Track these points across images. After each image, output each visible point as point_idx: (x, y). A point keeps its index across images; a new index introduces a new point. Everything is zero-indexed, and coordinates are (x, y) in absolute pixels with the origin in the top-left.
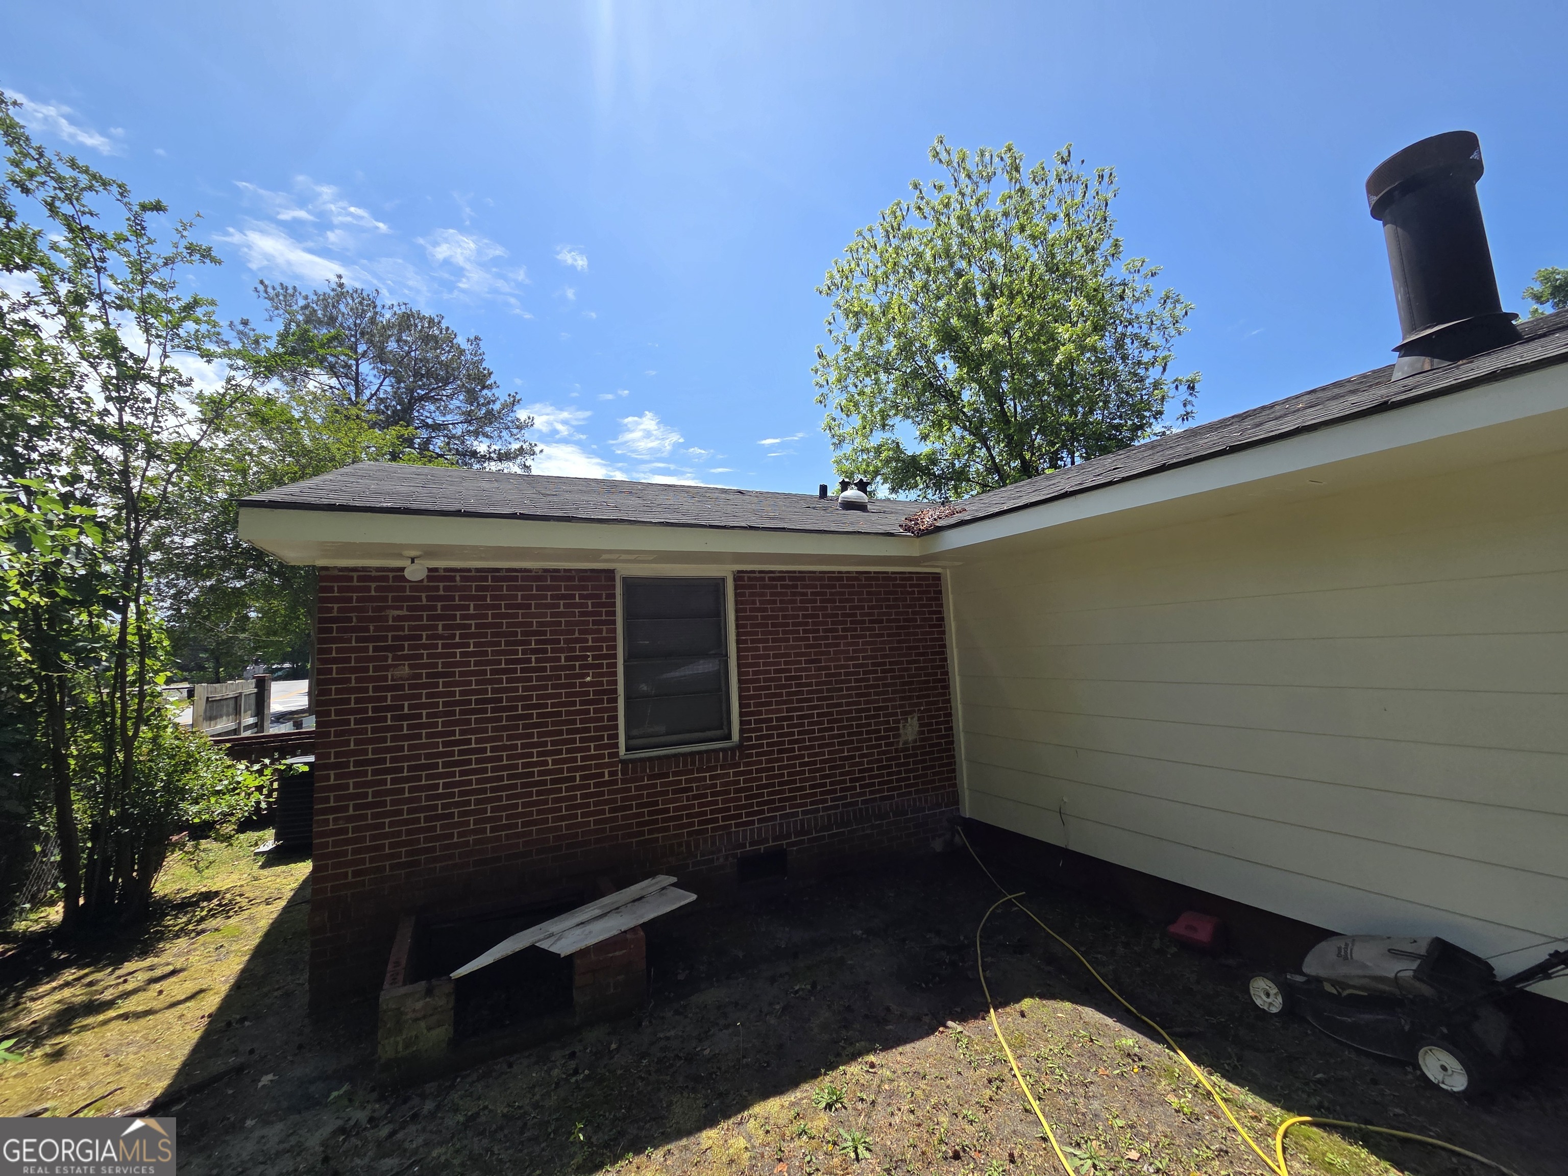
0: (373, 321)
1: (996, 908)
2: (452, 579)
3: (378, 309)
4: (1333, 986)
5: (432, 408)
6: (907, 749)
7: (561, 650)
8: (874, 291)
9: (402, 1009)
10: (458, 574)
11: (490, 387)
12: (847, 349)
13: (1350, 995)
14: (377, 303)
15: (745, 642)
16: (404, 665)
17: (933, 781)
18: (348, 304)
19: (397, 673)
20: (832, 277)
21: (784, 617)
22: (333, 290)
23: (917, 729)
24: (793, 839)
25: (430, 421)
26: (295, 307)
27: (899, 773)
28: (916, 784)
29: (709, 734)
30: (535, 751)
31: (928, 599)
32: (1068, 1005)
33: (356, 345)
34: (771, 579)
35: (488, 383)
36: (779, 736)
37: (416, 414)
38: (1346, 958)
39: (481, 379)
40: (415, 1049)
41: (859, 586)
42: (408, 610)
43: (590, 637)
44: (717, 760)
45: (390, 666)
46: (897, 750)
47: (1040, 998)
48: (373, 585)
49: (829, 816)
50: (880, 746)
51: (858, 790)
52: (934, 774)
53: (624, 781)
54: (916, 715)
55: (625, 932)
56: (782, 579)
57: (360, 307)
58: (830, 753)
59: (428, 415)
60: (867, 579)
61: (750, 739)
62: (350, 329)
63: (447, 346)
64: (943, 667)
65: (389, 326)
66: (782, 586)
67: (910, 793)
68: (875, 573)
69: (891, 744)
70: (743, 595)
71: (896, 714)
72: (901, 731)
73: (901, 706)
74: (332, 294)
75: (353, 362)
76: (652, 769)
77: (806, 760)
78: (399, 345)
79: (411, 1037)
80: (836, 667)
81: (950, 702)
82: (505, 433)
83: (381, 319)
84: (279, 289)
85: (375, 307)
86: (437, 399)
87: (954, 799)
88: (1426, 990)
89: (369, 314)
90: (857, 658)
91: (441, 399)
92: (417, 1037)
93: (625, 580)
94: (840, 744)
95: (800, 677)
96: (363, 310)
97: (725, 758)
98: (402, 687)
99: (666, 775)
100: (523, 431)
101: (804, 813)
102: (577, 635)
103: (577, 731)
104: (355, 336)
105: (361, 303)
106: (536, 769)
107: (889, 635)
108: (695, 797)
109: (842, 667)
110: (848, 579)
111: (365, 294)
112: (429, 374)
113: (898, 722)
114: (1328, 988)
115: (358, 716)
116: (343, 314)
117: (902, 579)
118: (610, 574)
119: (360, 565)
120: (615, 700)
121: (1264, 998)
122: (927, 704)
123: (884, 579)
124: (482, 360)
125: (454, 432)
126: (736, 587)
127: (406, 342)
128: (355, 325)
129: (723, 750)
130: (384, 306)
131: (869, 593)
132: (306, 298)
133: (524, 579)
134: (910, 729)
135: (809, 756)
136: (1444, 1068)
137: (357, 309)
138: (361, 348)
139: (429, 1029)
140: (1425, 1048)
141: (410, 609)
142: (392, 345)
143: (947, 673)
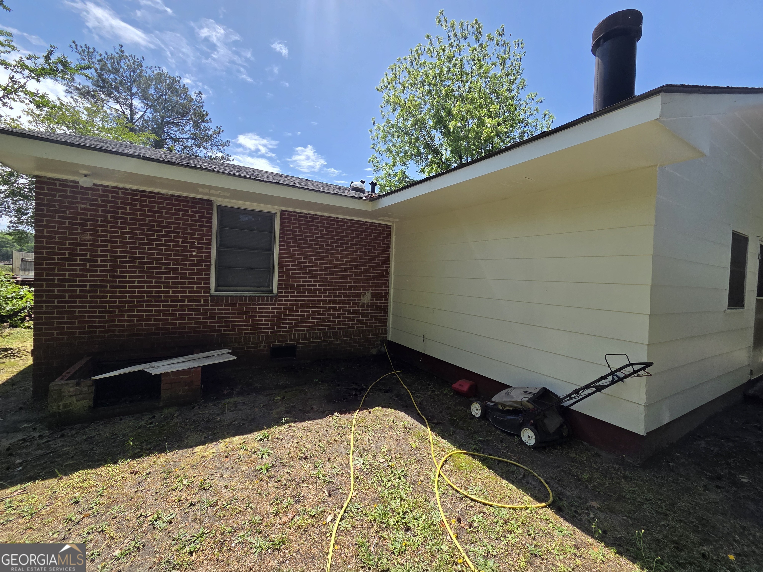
0: (140, 74)
1: (387, 376)
2: (117, 193)
3: (144, 68)
4: (502, 406)
5: (175, 129)
6: (364, 307)
7: (180, 237)
8: (403, 91)
9: (62, 390)
10: (120, 191)
11: (207, 122)
12: (389, 122)
13: (507, 410)
14: (143, 64)
15: (283, 246)
16: (88, 234)
17: (376, 323)
18: (126, 63)
19: (84, 237)
20: (384, 82)
21: (305, 236)
22: (117, 53)
23: (370, 298)
24: (300, 341)
25: (173, 136)
26: (94, 60)
27: (359, 317)
28: (367, 323)
29: (262, 289)
30: (162, 285)
31: (383, 237)
32: (392, 411)
33: (131, 88)
34: (299, 216)
35: (206, 119)
36: (297, 293)
37: (166, 131)
38: (508, 395)
39: (202, 116)
40: (69, 408)
41: (347, 226)
42: (89, 205)
43: (196, 233)
44: (263, 300)
45: (79, 233)
46: (358, 307)
47: (382, 407)
48: (69, 190)
49: (320, 333)
50: (350, 304)
51: (336, 323)
52: (377, 320)
53: (211, 305)
54: (370, 292)
55: (192, 368)
56: (307, 217)
57: (133, 66)
58: (323, 304)
59: (173, 133)
60: (351, 223)
61: (282, 293)
62: (127, 78)
63: (184, 95)
64: (387, 270)
65: (150, 79)
66: (306, 221)
67: (363, 327)
68: (356, 221)
69: (356, 303)
70: (284, 222)
71: (360, 290)
72: (362, 298)
73: (363, 286)
74: (116, 55)
75: (130, 97)
76: (227, 301)
77: (311, 306)
78: (156, 91)
79: (67, 403)
80: (331, 264)
81: (388, 288)
82: (214, 147)
83: (145, 74)
84: (84, 48)
85: (142, 67)
86: (178, 125)
87: (385, 332)
88: (531, 406)
89: (138, 71)
90: (343, 261)
91: (180, 125)
92: (70, 403)
93: (219, 207)
94: (329, 300)
95: (311, 267)
96: (135, 67)
97: (267, 300)
98: (86, 245)
99: (236, 305)
100: (224, 148)
101: (307, 330)
102: (189, 231)
103: (187, 278)
104: (130, 82)
105: (134, 64)
106: (163, 294)
107: (360, 252)
108: (250, 317)
109: (334, 264)
110: (342, 222)
111: (136, 58)
112: (173, 110)
113: (361, 293)
114: (500, 407)
115: (60, 257)
116: (124, 69)
117: (370, 226)
118: (210, 203)
119: (61, 178)
120: (210, 266)
121: (475, 411)
122: (376, 287)
123: (361, 224)
124: (203, 106)
125: (187, 144)
126: (281, 218)
127: (160, 89)
128: (130, 75)
129: (267, 297)
130: (147, 67)
131: (352, 230)
132: (101, 55)
133: (159, 198)
134: (366, 298)
135: (313, 304)
136: (529, 437)
137: (131, 66)
138: (134, 90)
139: (77, 401)
140: (524, 429)
141: (90, 205)
142: (152, 91)
143: (389, 274)
